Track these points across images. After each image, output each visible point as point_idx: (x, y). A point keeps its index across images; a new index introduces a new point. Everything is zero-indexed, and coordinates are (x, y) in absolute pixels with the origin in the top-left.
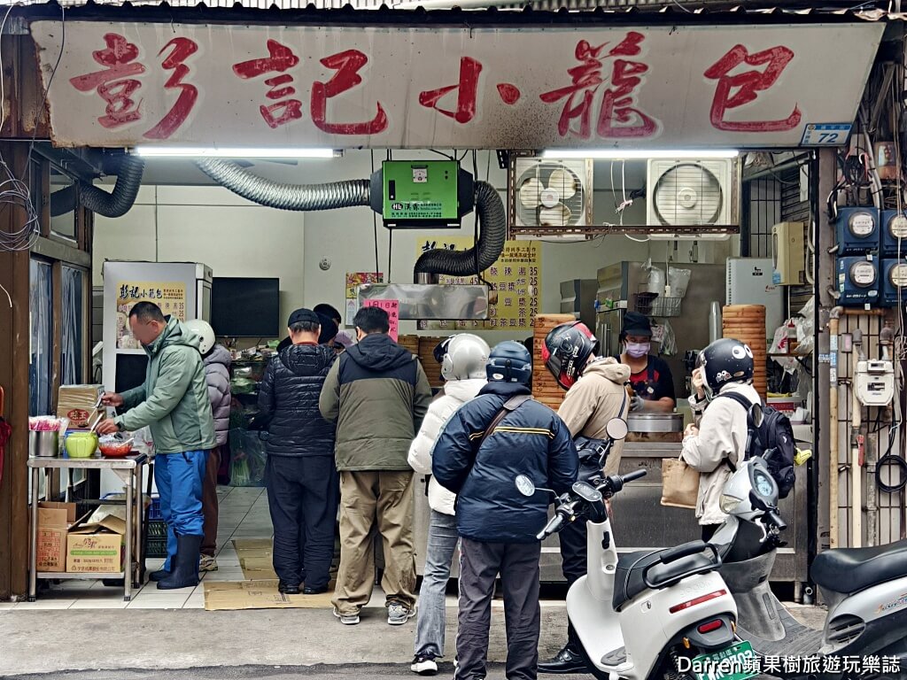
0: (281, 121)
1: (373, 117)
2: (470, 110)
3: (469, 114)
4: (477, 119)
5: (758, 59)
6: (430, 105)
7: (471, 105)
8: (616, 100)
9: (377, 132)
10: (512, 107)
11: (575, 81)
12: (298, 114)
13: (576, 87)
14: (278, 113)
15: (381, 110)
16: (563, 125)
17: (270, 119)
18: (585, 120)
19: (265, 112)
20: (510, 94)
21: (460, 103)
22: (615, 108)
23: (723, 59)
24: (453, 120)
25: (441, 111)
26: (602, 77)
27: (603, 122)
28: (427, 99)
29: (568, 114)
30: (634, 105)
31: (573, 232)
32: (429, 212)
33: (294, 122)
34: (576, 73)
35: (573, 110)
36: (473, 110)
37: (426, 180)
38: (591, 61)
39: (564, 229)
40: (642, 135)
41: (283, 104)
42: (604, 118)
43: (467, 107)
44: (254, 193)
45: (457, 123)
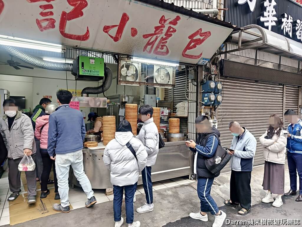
0: (45, 28)
1: (84, 33)
2: (119, 37)
3: (118, 38)
4: (120, 41)
5: (203, 35)
6: (106, 32)
7: (120, 35)
8: (163, 41)
9: (84, 40)
10: (133, 38)
11: (155, 32)
12: (53, 27)
13: (155, 34)
14: (44, 24)
15: (88, 31)
16: (145, 47)
17: (40, 26)
18: (152, 47)
19: (38, 22)
20: (134, 32)
21: (117, 33)
22: (162, 44)
23: (195, 32)
24: (112, 40)
25: (109, 35)
26: (163, 32)
27: (156, 49)
28: (106, 29)
29: (148, 44)
30: (166, 44)
31: (136, 84)
32: (95, 74)
33: (51, 30)
34: (157, 28)
35: (150, 43)
36: (120, 37)
37: (94, 63)
38: (163, 25)
39: (133, 82)
40: (164, 55)
41: (47, 20)
42: (157, 47)
43: (118, 36)
44: (30, 61)
45: (114, 41)
